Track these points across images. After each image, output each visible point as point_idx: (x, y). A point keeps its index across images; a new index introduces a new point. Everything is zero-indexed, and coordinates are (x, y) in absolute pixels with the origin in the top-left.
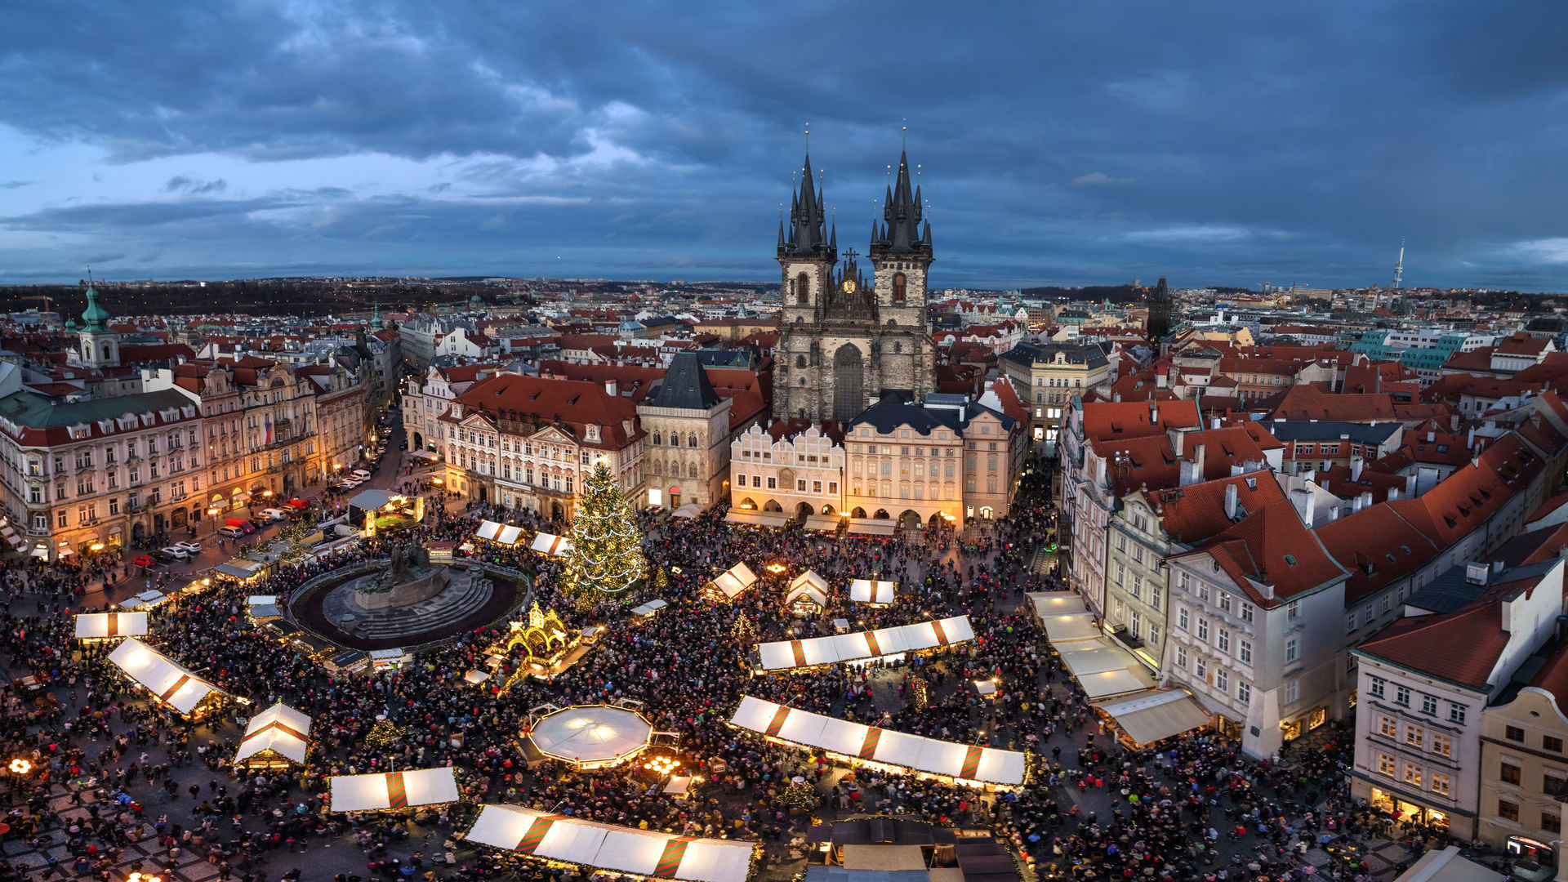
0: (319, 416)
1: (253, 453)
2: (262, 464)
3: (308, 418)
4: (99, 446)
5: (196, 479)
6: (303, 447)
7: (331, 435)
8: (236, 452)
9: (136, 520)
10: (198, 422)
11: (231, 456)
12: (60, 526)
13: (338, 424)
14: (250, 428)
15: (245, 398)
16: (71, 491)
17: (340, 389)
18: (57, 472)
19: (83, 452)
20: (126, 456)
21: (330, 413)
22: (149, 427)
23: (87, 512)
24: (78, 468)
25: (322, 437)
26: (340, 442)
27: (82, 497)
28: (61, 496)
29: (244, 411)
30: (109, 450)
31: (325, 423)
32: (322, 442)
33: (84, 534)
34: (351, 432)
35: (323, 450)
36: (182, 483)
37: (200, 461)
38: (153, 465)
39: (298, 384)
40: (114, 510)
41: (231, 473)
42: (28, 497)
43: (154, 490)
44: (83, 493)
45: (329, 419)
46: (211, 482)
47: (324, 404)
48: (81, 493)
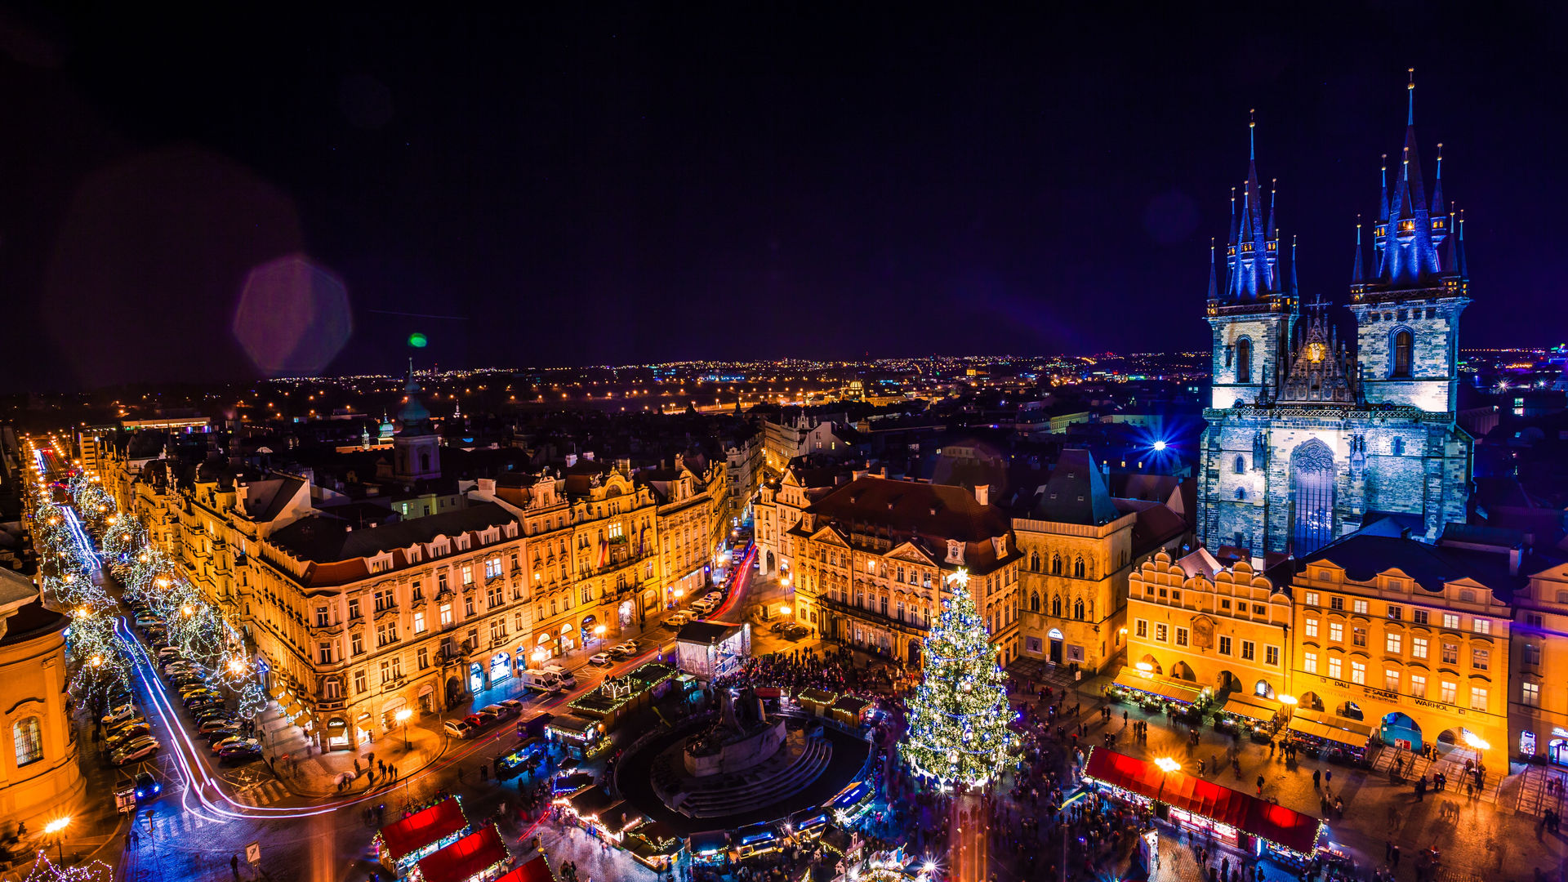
0: (659, 531)
1: (584, 578)
2: (595, 593)
3: (647, 533)
4: (403, 580)
5: (518, 615)
6: (641, 568)
7: (673, 554)
8: (565, 578)
9: (450, 674)
10: (522, 542)
11: (559, 583)
12: (359, 693)
13: (682, 541)
14: (581, 547)
15: (577, 508)
16: (371, 644)
17: (684, 497)
18: (352, 618)
19: (383, 589)
20: (436, 589)
21: (672, 526)
22: (465, 551)
23: (390, 669)
24: (377, 611)
25: (663, 556)
26: (683, 562)
27: (384, 649)
28: (358, 651)
29: (574, 526)
30: (416, 584)
31: (666, 538)
32: (663, 562)
33: (388, 699)
34: (696, 549)
35: (664, 574)
36: (502, 621)
37: (525, 594)
38: (469, 600)
39: (636, 491)
40: (423, 666)
41: (560, 607)
42: (317, 658)
43: (470, 633)
44: (385, 644)
45: (671, 533)
46: (536, 618)
47: (665, 514)
48: (383, 643)
